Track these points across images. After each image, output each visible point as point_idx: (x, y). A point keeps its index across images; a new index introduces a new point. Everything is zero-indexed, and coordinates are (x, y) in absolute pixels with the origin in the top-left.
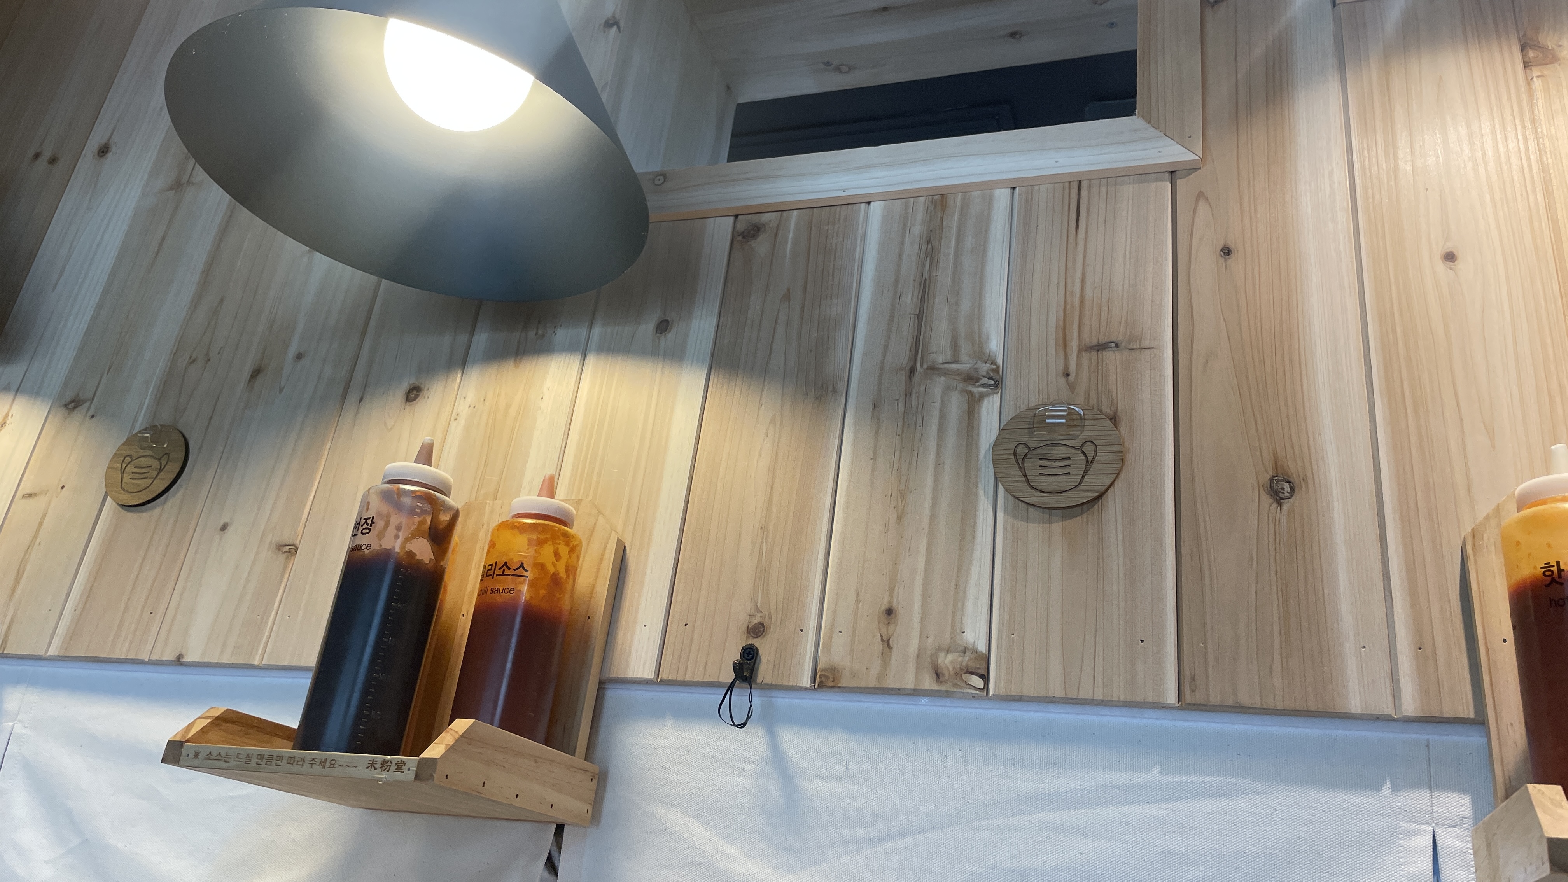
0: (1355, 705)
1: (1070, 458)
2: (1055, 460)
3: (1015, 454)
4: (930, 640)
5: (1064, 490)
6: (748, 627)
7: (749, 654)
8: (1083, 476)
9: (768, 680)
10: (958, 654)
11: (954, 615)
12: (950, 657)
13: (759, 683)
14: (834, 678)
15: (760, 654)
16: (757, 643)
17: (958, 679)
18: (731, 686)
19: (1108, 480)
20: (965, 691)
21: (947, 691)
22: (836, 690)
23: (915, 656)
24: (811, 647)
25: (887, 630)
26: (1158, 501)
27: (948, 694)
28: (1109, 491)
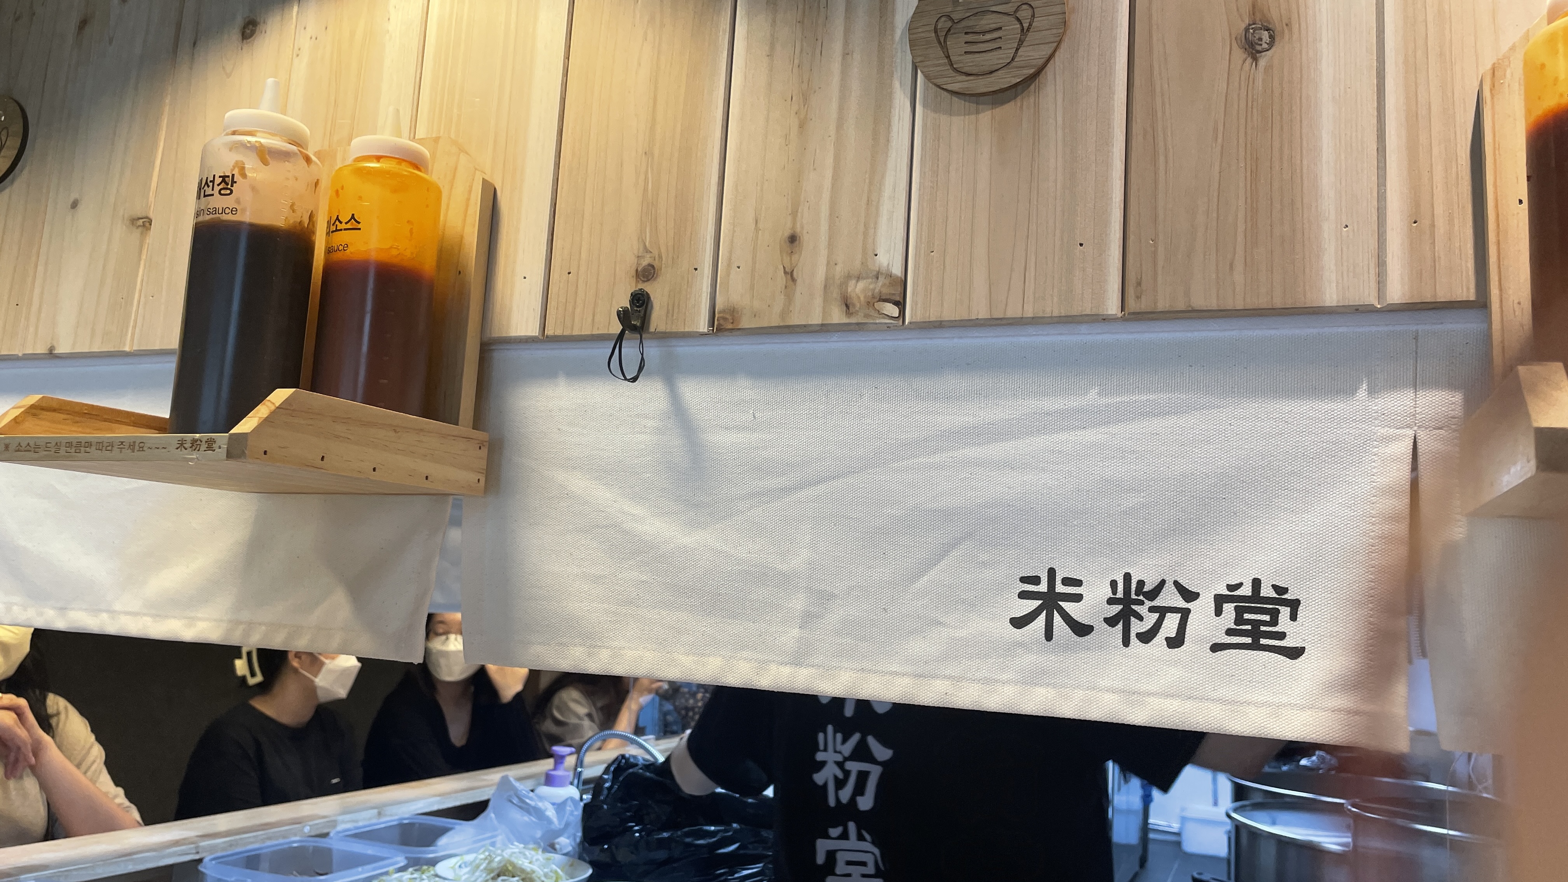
0: (1330, 297)
1: (1001, 28)
2: (984, 33)
3: (936, 31)
4: (838, 268)
5: (994, 69)
6: (637, 270)
7: (638, 300)
8: (1017, 50)
9: (662, 328)
10: (870, 280)
11: (865, 234)
12: (861, 285)
13: (652, 332)
14: (733, 319)
15: (652, 299)
16: (648, 288)
17: (871, 309)
18: (620, 337)
19: (1047, 50)
20: (877, 321)
21: (858, 324)
22: (738, 333)
23: (823, 286)
24: (707, 287)
25: (791, 259)
26: (1107, 70)
27: (859, 327)
28: (1049, 65)
